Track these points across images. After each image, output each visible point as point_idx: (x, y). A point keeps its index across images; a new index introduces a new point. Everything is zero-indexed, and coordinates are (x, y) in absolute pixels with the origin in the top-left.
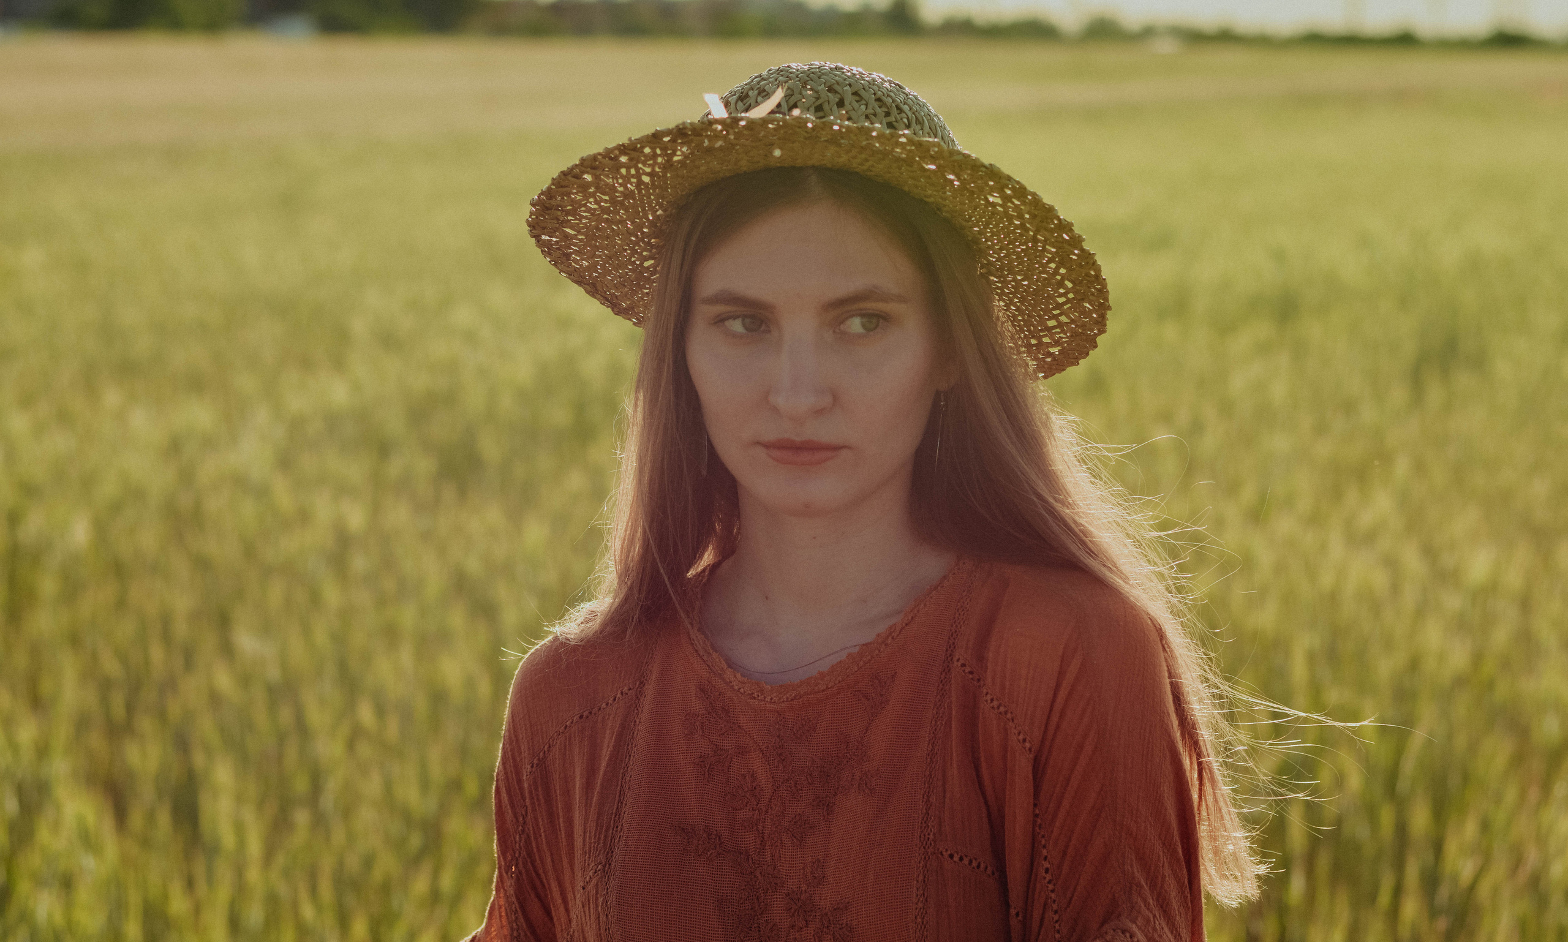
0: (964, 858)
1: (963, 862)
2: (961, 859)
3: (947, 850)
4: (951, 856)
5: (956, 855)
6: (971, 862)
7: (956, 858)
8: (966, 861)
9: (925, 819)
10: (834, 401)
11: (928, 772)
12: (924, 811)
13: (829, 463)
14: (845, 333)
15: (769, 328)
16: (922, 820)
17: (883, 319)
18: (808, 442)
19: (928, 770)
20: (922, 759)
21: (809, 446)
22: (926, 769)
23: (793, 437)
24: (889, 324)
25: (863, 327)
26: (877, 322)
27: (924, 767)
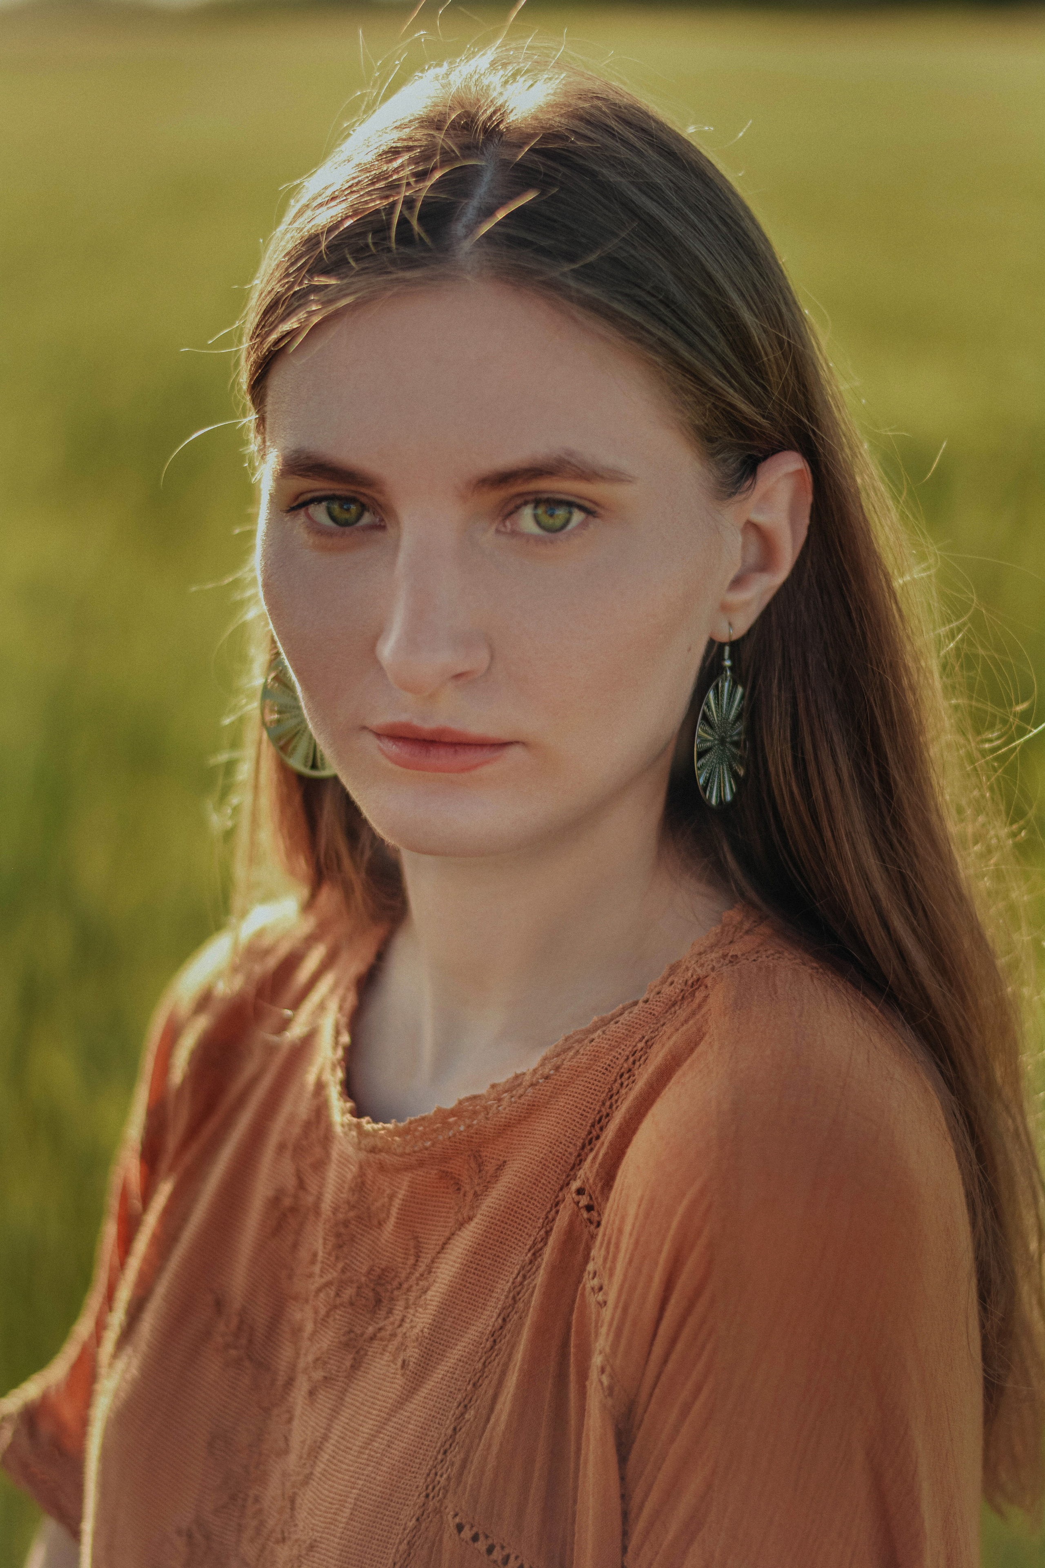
0: (482, 1538)
1: (476, 1545)
2: (475, 1538)
3: (456, 1515)
4: (460, 1528)
5: (467, 1528)
6: (490, 1550)
7: (467, 1534)
8: (482, 1545)
9: (447, 1446)
10: (492, 657)
11: (480, 1365)
12: (450, 1432)
13: (487, 771)
14: (514, 533)
15: (382, 520)
16: (442, 1446)
17: (582, 508)
18: (443, 731)
19: (482, 1361)
20: (480, 1338)
21: (448, 739)
22: (480, 1359)
23: (416, 722)
24: (598, 521)
25: (538, 523)
26: (567, 515)
27: (479, 1354)
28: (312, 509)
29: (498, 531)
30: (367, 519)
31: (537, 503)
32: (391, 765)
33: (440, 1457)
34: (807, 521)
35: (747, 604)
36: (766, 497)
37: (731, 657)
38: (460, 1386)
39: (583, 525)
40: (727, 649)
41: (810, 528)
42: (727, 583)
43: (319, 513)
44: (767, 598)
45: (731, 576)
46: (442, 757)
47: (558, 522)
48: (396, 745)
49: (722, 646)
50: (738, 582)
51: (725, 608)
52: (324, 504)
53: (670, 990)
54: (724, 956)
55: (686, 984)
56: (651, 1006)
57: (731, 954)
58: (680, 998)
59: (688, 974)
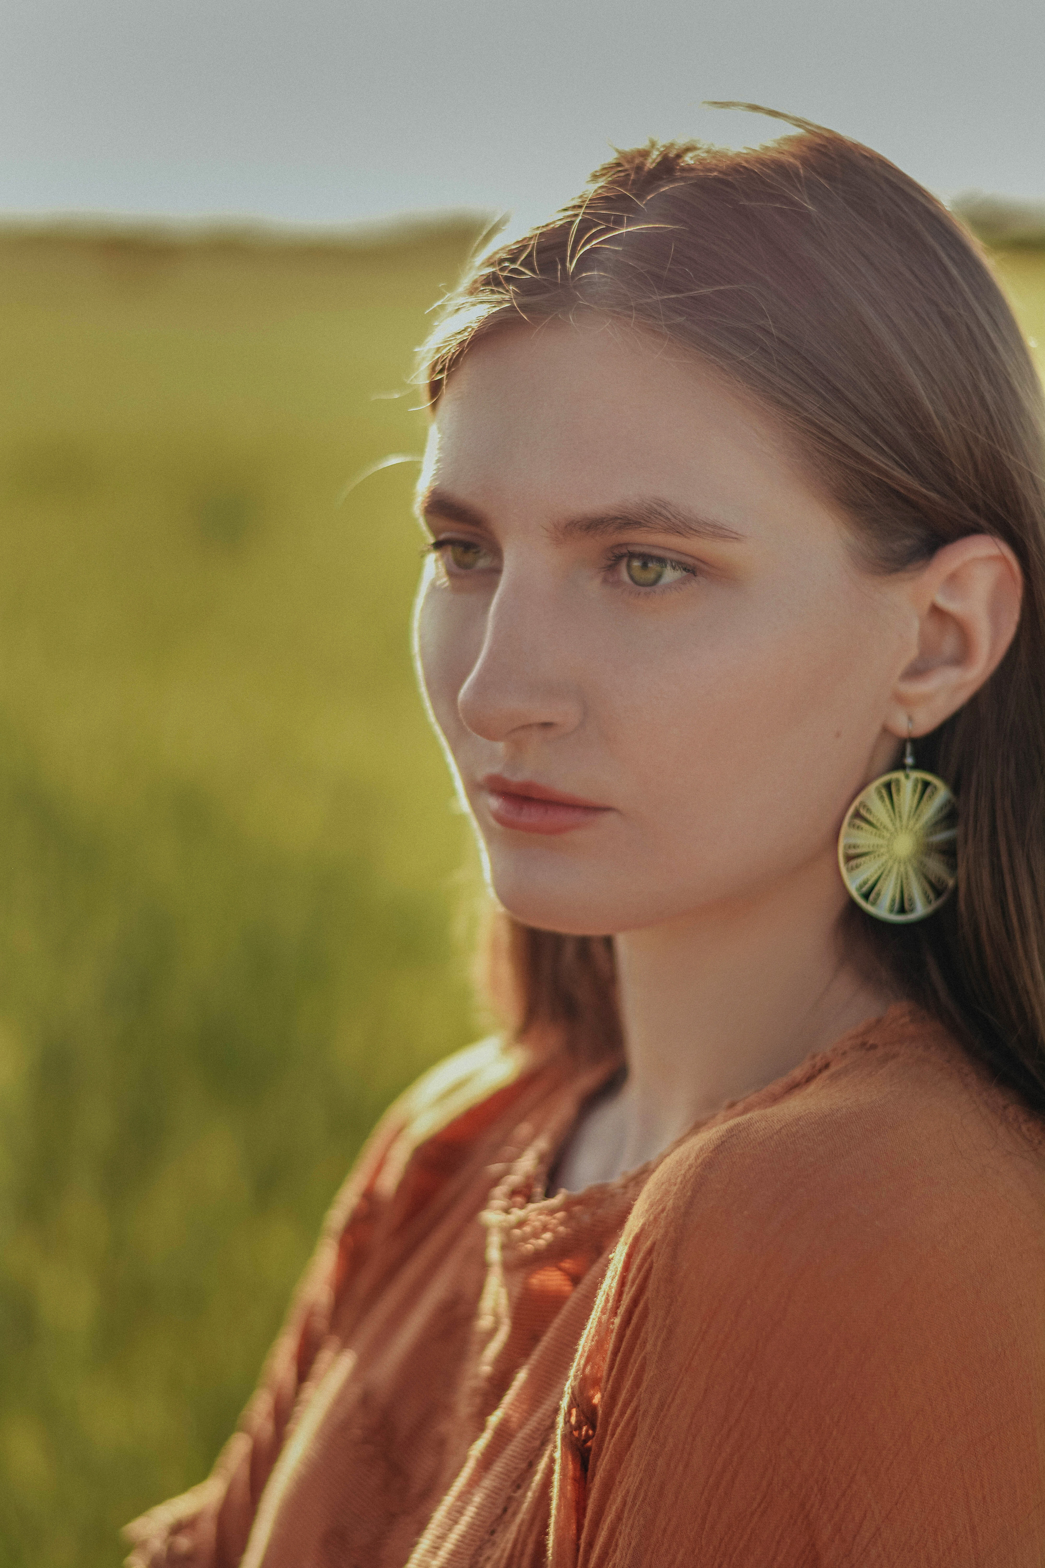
10: (585, 713)
24: (701, 579)
27: (540, 1432)
29: (605, 581)
34: (1016, 616)
35: (931, 697)
36: (954, 577)
38: (518, 1463)
40: (909, 746)
42: (899, 671)
44: (961, 697)
45: (903, 664)
50: (914, 673)
51: (903, 700)
53: (798, 1073)
54: (863, 1044)
55: (814, 1067)
56: (776, 1087)
57: (871, 1042)
58: (804, 1080)
59: (818, 1059)
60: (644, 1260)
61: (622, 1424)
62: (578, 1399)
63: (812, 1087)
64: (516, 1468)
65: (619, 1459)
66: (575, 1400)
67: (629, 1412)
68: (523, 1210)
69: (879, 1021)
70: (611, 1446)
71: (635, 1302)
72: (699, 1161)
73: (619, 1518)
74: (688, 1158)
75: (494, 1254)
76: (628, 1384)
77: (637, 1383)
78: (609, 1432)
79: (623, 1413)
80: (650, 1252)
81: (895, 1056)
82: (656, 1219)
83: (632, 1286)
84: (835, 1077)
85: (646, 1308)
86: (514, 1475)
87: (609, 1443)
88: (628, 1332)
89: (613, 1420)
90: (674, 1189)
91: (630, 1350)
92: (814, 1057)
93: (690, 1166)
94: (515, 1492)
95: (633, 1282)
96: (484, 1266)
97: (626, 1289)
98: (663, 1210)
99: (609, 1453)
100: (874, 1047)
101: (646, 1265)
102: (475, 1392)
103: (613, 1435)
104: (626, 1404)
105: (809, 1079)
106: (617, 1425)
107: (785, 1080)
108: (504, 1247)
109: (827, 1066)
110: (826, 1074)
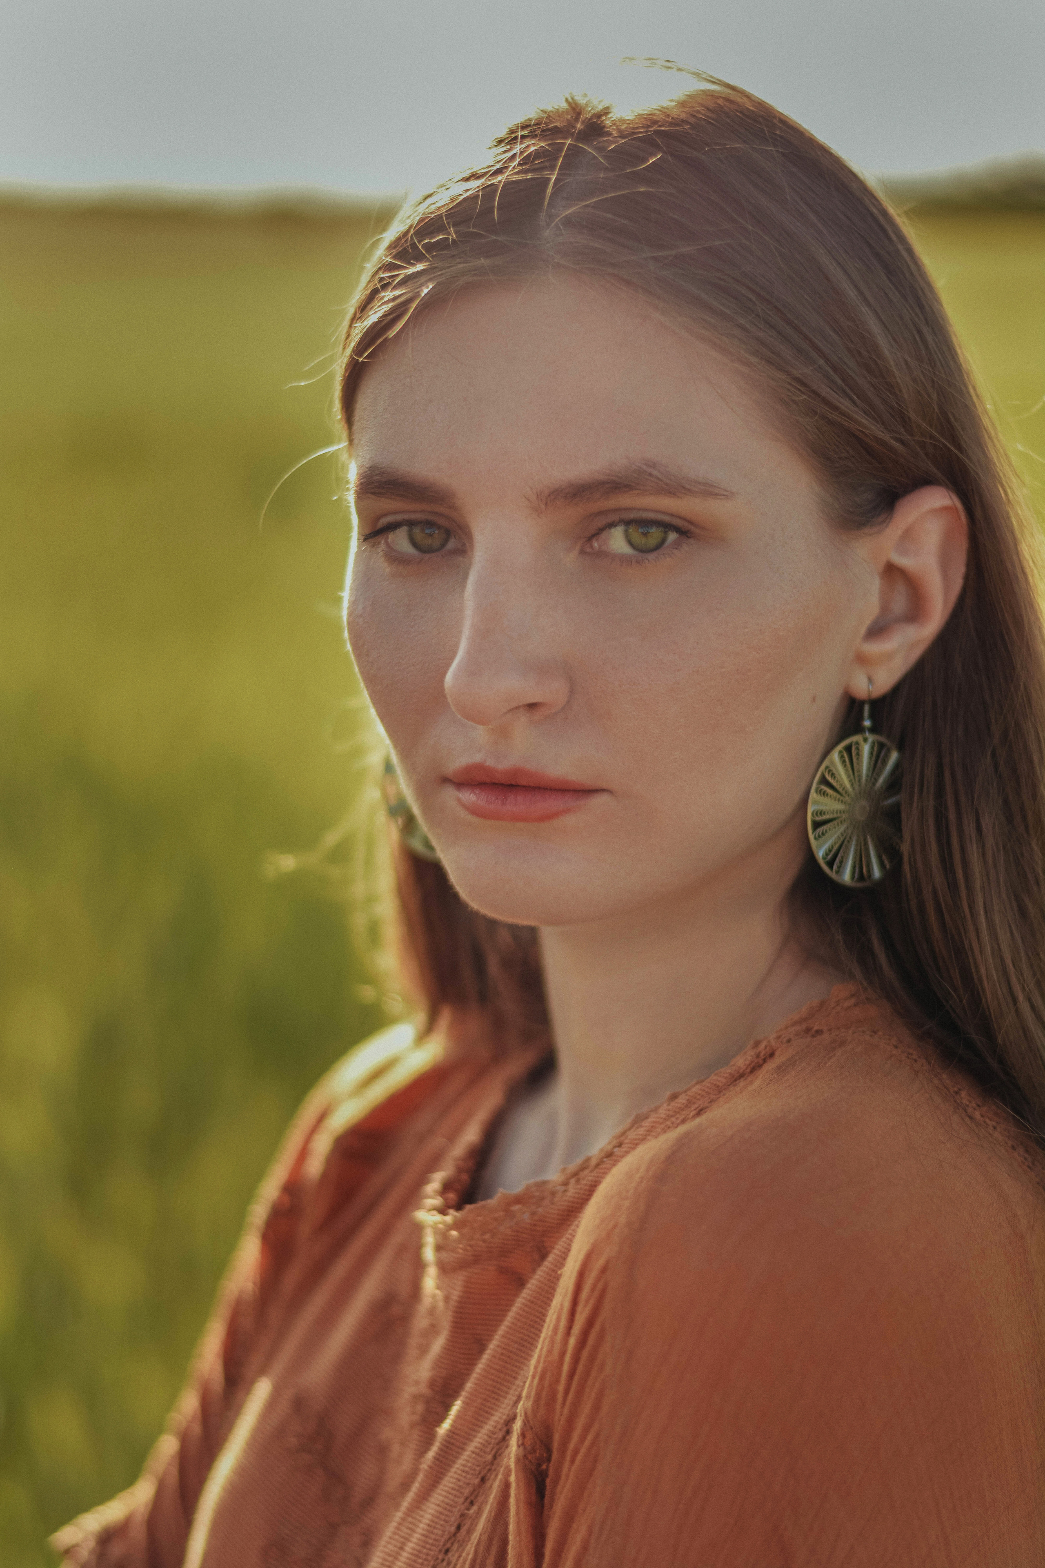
9: (448, 1545)
10: (572, 692)
11: (489, 1457)
12: (453, 1529)
13: (569, 820)
14: (601, 554)
15: (464, 545)
16: (444, 1545)
17: (677, 529)
18: (516, 772)
19: (493, 1452)
20: (495, 1427)
21: (523, 782)
22: (492, 1450)
23: (490, 763)
24: (692, 541)
25: (630, 543)
26: (662, 534)
27: (491, 1445)
28: (391, 537)
29: (582, 552)
30: (451, 544)
31: (628, 523)
32: (470, 817)
33: (440, 1557)
34: (962, 569)
35: (889, 656)
36: (908, 534)
37: (872, 717)
38: (470, 1479)
39: (677, 545)
40: (867, 708)
41: (966, 578)
42: (863, 630)
43: (400, 540)
44: (916, 654)
45: (868, 622)
46: (517, 804)
47: (652, 541)
48: (475, 794)
49: (862, 703)
50: (877, 631)
51: (861, 660)
52: (405, 529)
53: (741, 1062)
54: (808, 1030)
55: (758, 1056)
56: (719, 1078)
57: (816, 1028)
58: (748, 1070)
59: (762, 1046)
60: (598, 1279)
61: (583, 1451)
62: (531, 1421)
63: (758, 1080)
64: (468, 1484)
65: (580, 1489)
66: (528, 1421)
67: (590, 1437)
68: (461, 1212)
69: (822, 1004)
70: (572, 1473)
71: (590, 1323)
72: (650, 1173)
73: (585, 1548)
74: (638, 1170)
75: (429, 1254)
76: (586, 1409)
77: (597, 1407)
78: (568, 1458)
79: (582, 1439)
80: (604, 1270)
81: (842, 1043)
82: (609, 1235)
83: (585, 1306)
84: (781, 1070)
85: (603, 1331)
86: (467, 1492)
87: (569, 1470)
88: (585, 1354)
89: (572, 1446)
90: (627, 1203)
91: (587, 1373)
92: (757, 1044)
93: (642, 1179)
94: (468, 1509)
95: (587, 1302)
96: (419, 1266)
97: (579, 1308)
98: (615, 1226)
99: (570, 1481)
100: (819, 1032)
101: (600, 1286)
102: (416, 1398)
103: (573, 1461)
104: (586, 1430)
105: (755, 1068)
106: (576, 1452)
107: (727, 1071)
108: (439, 1248)
109: (772, 1055)
110: (770, 1066)
